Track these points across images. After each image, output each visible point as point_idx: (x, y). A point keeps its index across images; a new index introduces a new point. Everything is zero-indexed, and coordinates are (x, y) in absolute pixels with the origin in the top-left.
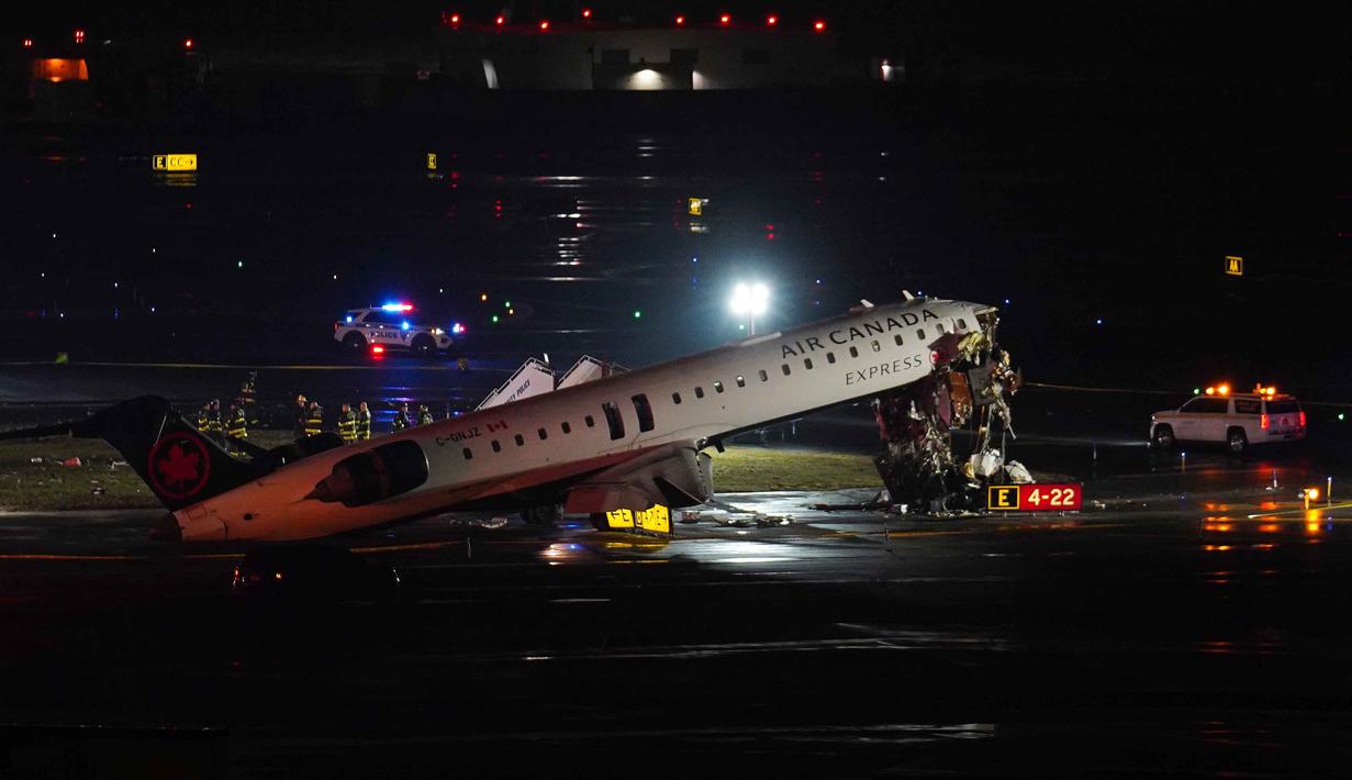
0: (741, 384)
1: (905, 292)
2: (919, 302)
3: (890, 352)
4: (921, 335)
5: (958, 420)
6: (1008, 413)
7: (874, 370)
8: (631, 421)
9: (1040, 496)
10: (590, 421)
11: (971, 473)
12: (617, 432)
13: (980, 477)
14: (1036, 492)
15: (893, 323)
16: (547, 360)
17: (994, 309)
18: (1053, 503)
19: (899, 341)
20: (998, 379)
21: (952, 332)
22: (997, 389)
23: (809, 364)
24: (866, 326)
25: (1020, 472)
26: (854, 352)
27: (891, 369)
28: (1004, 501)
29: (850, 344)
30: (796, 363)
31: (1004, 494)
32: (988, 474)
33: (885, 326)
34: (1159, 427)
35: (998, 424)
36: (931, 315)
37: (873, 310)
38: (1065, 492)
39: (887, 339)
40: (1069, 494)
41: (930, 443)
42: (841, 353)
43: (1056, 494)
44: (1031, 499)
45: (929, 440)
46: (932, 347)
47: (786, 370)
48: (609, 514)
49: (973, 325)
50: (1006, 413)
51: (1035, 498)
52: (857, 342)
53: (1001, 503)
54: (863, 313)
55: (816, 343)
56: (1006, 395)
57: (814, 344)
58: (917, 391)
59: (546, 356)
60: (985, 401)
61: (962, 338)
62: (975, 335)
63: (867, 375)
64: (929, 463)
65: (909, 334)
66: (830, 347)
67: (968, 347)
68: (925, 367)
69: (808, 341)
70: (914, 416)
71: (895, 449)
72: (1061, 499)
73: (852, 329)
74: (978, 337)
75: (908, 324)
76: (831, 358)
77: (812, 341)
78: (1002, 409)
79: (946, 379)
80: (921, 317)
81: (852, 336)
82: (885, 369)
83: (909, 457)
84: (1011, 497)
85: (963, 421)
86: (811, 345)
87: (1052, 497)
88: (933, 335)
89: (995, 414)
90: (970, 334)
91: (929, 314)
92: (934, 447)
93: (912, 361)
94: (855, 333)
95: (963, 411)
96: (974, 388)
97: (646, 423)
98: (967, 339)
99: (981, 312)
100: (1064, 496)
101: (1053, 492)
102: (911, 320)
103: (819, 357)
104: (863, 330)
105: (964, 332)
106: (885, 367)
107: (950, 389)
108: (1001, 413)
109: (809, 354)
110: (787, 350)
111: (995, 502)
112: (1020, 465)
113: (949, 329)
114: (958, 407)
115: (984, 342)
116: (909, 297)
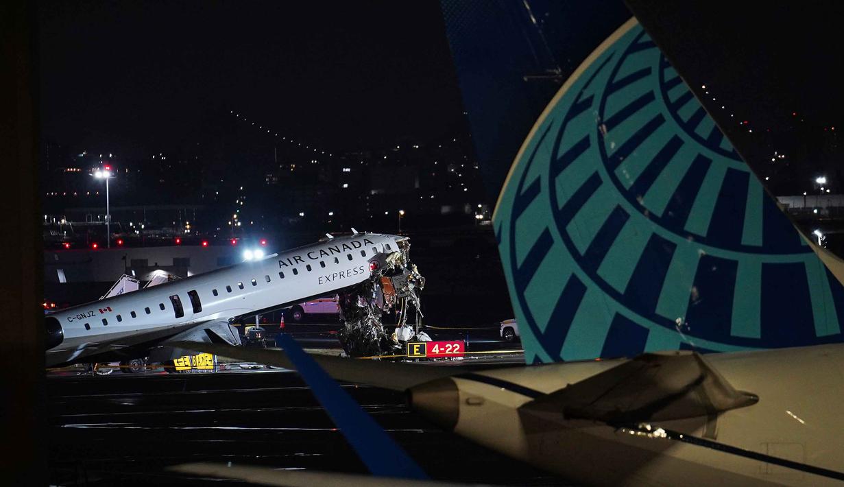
0: (254, 284)
1: (353, 229)
2: (360, 235)
3: (345, 264)
4: (363, 254)
5: (388, 305)
6: (418, 302)
7: (335, 275)
8: (188, 308)
9: (439, 349)
10: (162, 307)
11: (396, 339)
12: (179, 313)
13: (401, 342)
14: (437, 346)
15: (345, 247)
16: (134, 274)
17: (407, 238)
18: (447, 352)
19: (350, 257)
20: (411, 281)
21: (382, 252)
22: (411, 287)
23: (295, 272)
24: (330, 249)
25: (425, 337)
26: (323, 264)
27: (345, 275)
28: (417, 352)
29: (320, 259)
30: (288, 271)
31: (417, 348)
32: (406, 340)
33: (341, 248)
34: (506, 329)
35: (412, 311)
36: (369, 242)
37: (333, 240)
38: (454, 346)
39: (342, 256)
40: (456, 347)
41: (370, 320)
42: (315, 265)
43: (449, 347)
44: (433, 351)
45: (369, 319)
46: (370, 261)
47: (282, 275)
48: (175, 361)
49: (395, 248)
50: (417, 302)
51: (436, 350)
52: (325, 258)
53: (415, 353)
54: (326, 242)
55: (300, 259)
56: (417, 290)
57: (299, 259)
58: (362, 289)
59: (133, 272)
60: (404, 295)
61: (388, 255)
62: (397, 253)
63: (331, 278)
64: (370, 333)
65: (356, 253)
66: (309, 262)
67: (392, 261)
68: (366, 274)
69: (294, 258)
70: (359, 305)
71: (349, 326)
72: (452, 350)
73: (321, 251)
74: (398, 255)
75: (356, 248)
76: (309, 268)
77: (297, 258)
78: (414, 300)
79: (379, 281)
80: (363, 243)
81: (321, 255)
82: (342, 275)
83: (358, 330)
84: (421, 350)
85: (390, 306)
86: (296, 260)
87: (446, 349)
88: (371, 254)
89: (410, 303)
90: (393, 253)
91: (367, 242)
92: (373, 324)
93: (358, 270)
94: (323, 253)
95: (390, 300)
96: (396, 287)
97: (197, 308)
98: (392, 255)
99: (399, 240)
100: (453, 349)
101: (447, 346)
102: (357, 245)
103: (301, 268)
104: (328, 251)
105: (389, 252)
106: (342, 274)
107: (382, 286)
108: (414, 302)
109: (295, 266)
110: (282, 264)
111: (412, 352)
112: (426, 334)
113: (380, 250)
114: (387, 297)
115: (402, 257)
116: (355, 232)
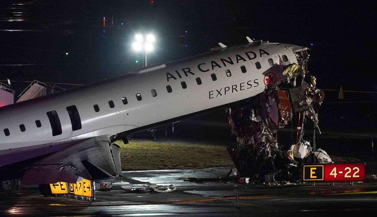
0: (139, 98)
1: (248, 38)
2: (256, 45)
3: (238, 77)
4: (258, 66)
5: (283, 121)
6: (316, 117)
7: (227, 89)
8: (66, 126)
9: (337, 172)
10: (38, 124)
11: (292, 156)
12: (57, 130)
13: (298, 159)
14: (335, 169)
15: (239, 58)
16: (9, 83)
17: (306, 49)
18: (346, 176)
19: (244, 70)
20: (309, 95)
21: (279, 64)
22: (309, 101)
23: (184, 85)
24: (222, 60)
25: (324, 156)
26: (214, 77)
27: (238, 88)
28: (313, 175)
29: (212, 72)
30: (176, 85)
31: (313, 171)
32: (302, 157)
33: (234, 60)
35: (309, 124)
36: (265, 53)
37: (226, 50)
38: (354, 169)
39: (236, 69)
40: (356, 170)
41: (264, 137)
42: (206, 78)
43: (348, 170)
44: (331, 174)
45: (263, 135)
46: (265, 74)
47: (169, 89)
48: (51, 185)
49: (293, 59)
51: (334, 173)
52: (217, 71)
53: (311, 177)
54: (220, 51)
55: (189, 72)
56: (315, 105)
59: (9, 81)
60: (301, 109)
61: (285, 68)
62: (294, 66)
63: (222, 92)
64: (264, 150)
65: (250, 65)
66: (199, 74)
67: (289, 73)
68: (261, 88)
69: (183, 70)
70: (254, 119)
71: (241, 141)
72: (351, 174)
73: (212, 62)
74: (296, 67)
75: (250, 59)
76: (199, 81)
77: (186, 70)
78: (312, 115)
79: (275, 95)
80: (258, 54)
81: (213, 66)
82: (234, 88)
83: (251, 145)
84: (318, 173)
85: (286, 122)
86: (185, 73)
87: (345, 172)
88: (266, 66)
89: (308, 118)
90: (291, 65)
91: (264, 52)
92: (267, 140)
93: (252, 83)
94: (215, 65)
95: (286, 115)
96: (293, 100)
97: (77, 125)
98: (289, 68)
99: (298, 51)
100: (353, 172)
101: (346, 169)
102: (252, 56)
103: (191, 81)
104: (220, 63)
105: (287, 64)
106: (234, 87)
107: (278, 101)
108: (312, 117)
109: (184, 79)
110: (170, 76)
111: (308, 176)
112: (324, 152)
113: (277, 62)
114: (283, 113)
115: (299, 70)
116: (250, 41)
